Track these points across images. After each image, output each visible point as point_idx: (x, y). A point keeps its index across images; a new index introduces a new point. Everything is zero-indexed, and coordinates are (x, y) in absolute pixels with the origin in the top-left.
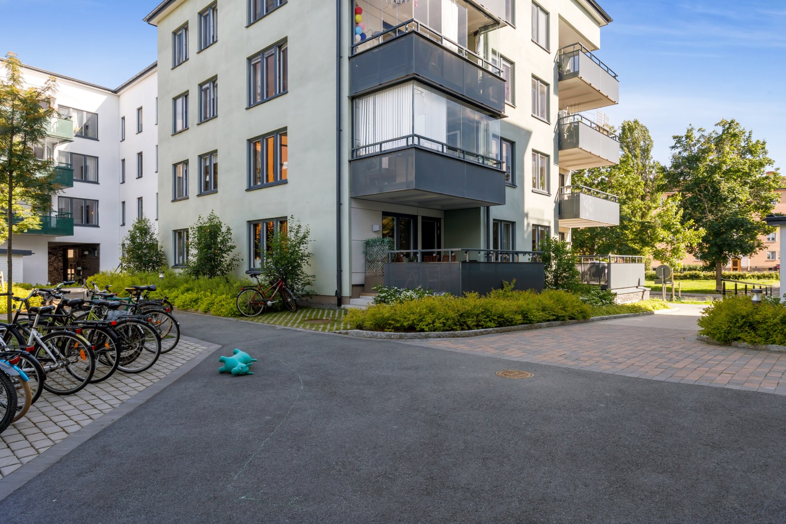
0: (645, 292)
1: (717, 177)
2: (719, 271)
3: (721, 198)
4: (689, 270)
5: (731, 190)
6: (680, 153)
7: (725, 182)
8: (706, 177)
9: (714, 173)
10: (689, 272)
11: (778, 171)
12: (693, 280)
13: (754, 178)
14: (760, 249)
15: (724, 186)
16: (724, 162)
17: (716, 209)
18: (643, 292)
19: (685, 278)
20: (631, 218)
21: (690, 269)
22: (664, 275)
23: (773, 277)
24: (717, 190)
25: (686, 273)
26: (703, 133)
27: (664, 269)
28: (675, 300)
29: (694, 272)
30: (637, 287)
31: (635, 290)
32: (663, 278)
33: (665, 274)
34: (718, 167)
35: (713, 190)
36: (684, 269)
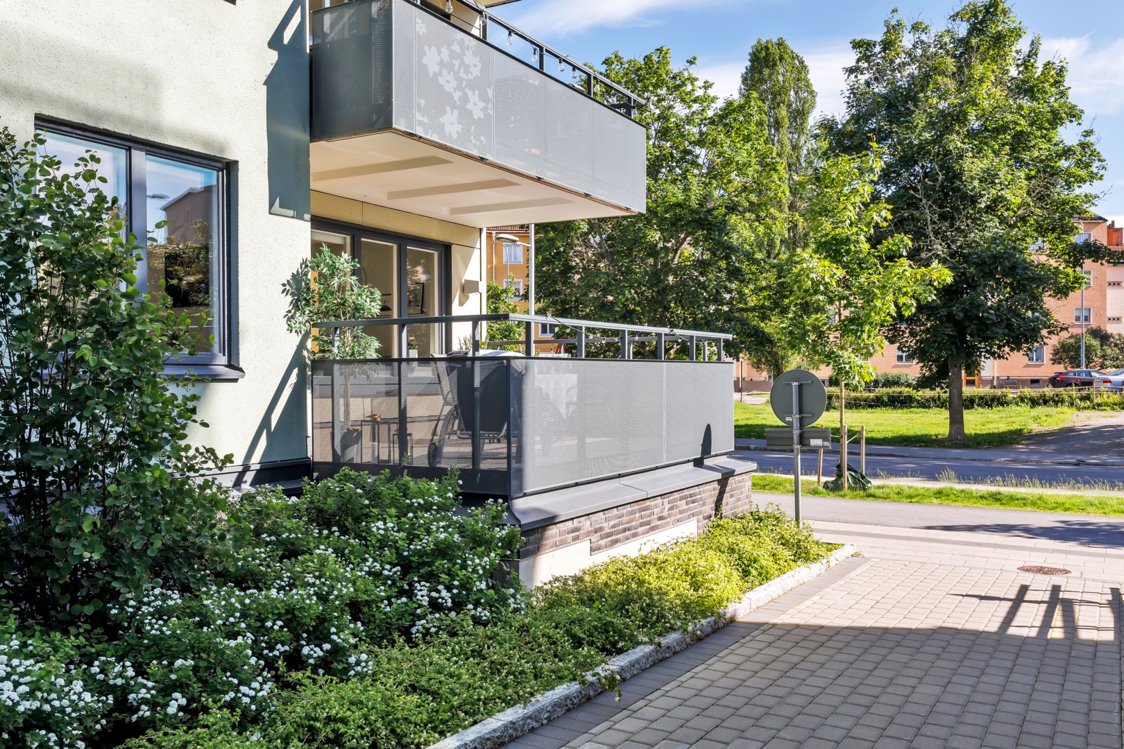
0: (731, 480)
1: (955, 142)
2: (955, 387)
3: (964, 197)
4: (884, 385)
5: (989, 178)
6: (868, 84)
7: (974, 157)
8: (928, 142)
9: (948, 129)
10: (885, 390)
11: (1091, 139)
12: (895, 407)
13: (1036, 154)
14: (1050, 333)
15: (973, 166)
16: (973, 102)
17: (952, 226)
18: (723, 483)
19: (877, 403)
20: (754, 253)
21: (889, 383)
22: (801, 411)
23: (1062, 401)
24: (954, 176)
25: (881, 391)
26: (924, 37)
27: (800, 387)
28: (850, 487)
29: (898, 389)
30: (698, 463)
31: (687, 475)
32: (796, 424)
33: (806, 407)
34: (959, 117)
35: (946, 175)
36: (876, 383)
